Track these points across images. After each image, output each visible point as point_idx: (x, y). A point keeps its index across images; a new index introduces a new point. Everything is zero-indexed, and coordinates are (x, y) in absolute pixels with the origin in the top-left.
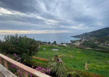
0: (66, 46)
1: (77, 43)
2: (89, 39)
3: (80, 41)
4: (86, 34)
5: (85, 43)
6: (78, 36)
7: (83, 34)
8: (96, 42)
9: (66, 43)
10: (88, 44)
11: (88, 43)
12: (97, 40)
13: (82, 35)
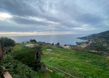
0: (69, 47)
1: (83, 45)
2: (97, 41)
3: (87, 43)
4: (94, 36)
5: (92, 45)
6: (85, 38)
7: (91, 36)
8: (105, 44)
9: (70, 45)
10: (95, 47)
11: (96, 45)
12: (106, 42)
13: (89, 36)
